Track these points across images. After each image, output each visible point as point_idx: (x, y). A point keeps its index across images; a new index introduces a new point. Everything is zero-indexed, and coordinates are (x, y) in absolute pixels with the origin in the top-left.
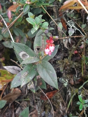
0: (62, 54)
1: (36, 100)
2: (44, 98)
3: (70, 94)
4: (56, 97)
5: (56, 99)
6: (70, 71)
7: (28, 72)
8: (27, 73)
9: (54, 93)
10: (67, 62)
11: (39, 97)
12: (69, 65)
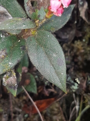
0: (73, 32)
1: (15, 113)
2: (29, 110)
3: (77, 107)
4: (52, 110)
5: (51, 114)
6: (81, 67)
7: (7, 51)
8: (3, 53)
9: (49, 103)
10: (80, 47)
11: (20, 107)
12: (83, 55)
